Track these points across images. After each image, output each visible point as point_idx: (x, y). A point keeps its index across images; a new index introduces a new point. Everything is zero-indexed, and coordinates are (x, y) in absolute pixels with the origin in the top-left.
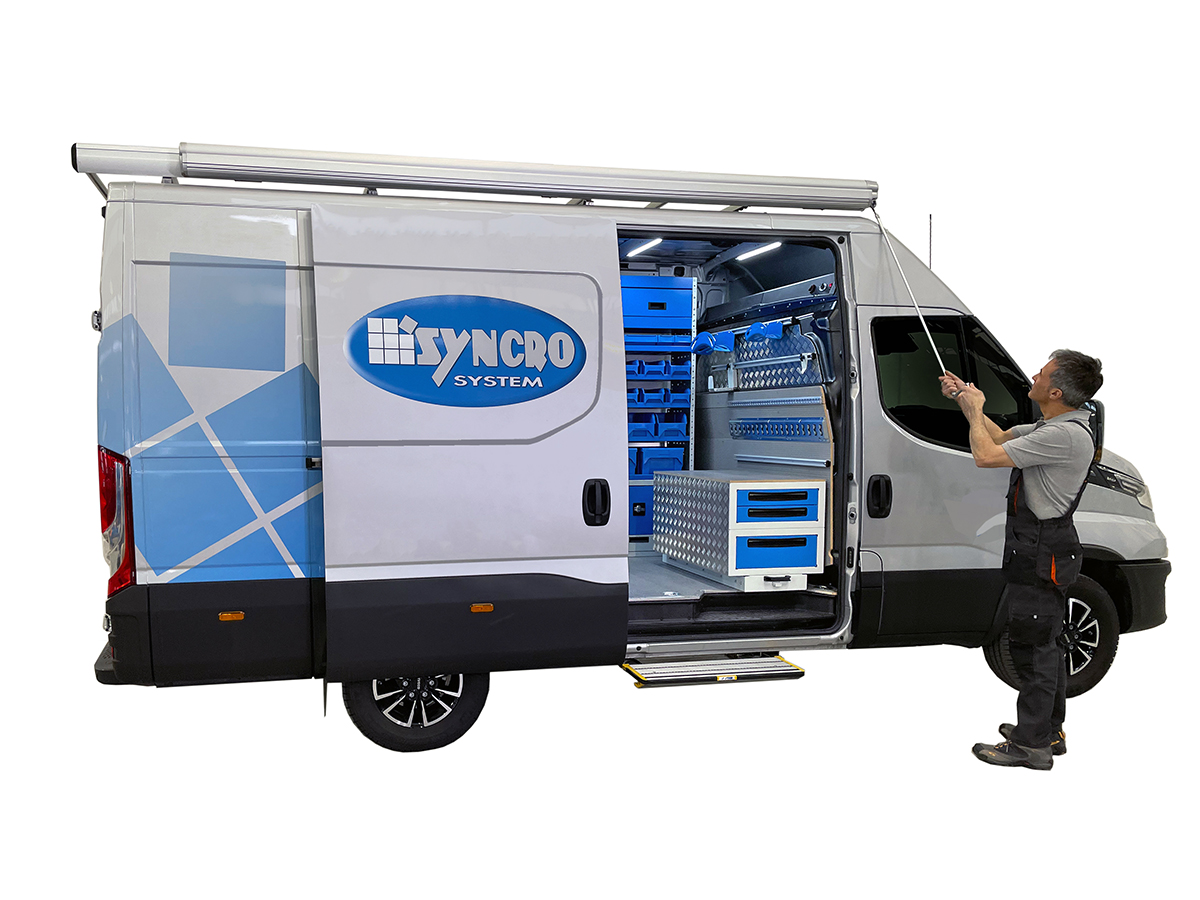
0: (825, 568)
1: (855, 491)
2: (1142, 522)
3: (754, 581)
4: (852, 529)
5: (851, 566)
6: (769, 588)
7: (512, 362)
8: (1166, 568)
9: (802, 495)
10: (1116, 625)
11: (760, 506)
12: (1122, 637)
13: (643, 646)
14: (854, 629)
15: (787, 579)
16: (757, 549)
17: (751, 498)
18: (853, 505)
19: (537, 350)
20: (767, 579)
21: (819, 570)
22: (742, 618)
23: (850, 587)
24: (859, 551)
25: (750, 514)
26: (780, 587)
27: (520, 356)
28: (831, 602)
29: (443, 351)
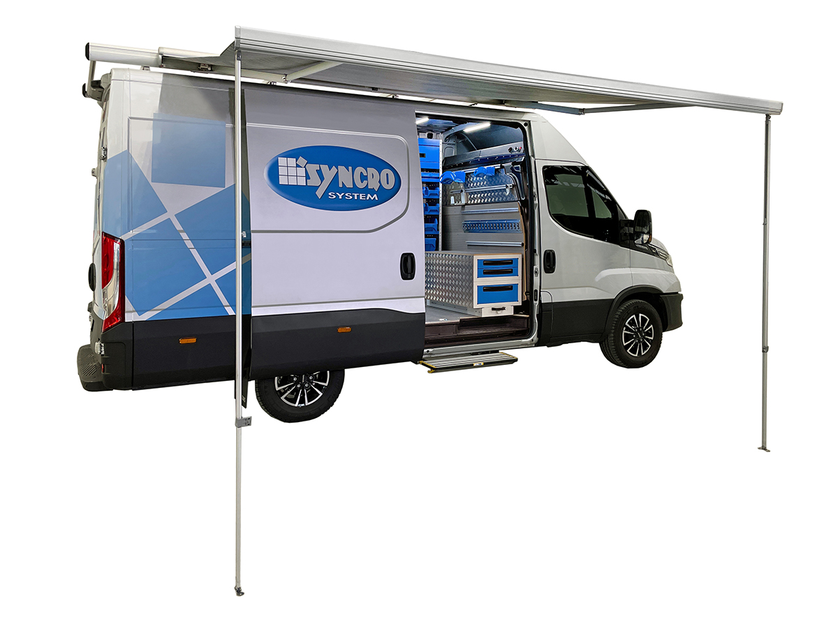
0: (522, 302)
1: (537, 259)
2: (668, 273)
3: (487, 311)
4: (536, 279)
5: (536, 300)
6: (494, 314)
7: (361, 185)
8: (681, 297)
9: (510, 262)
10: (661, 327)
11: (490, 268)
12: (663, 333)
13: (430, 350)
14: (539, 335)
15: (503, 309)
16: (489, 293)
17: (485, 264)
18: (537, 267)
19: (375, 179)
20: (493, 309)
21: (519, 303)
22: (481, 332)
23: (536, 312)
24: (540, 291)
25: (484, 273)
26: (501, 314)
27: (365, 182)
28: (526, 320)
29: (322, 179)
